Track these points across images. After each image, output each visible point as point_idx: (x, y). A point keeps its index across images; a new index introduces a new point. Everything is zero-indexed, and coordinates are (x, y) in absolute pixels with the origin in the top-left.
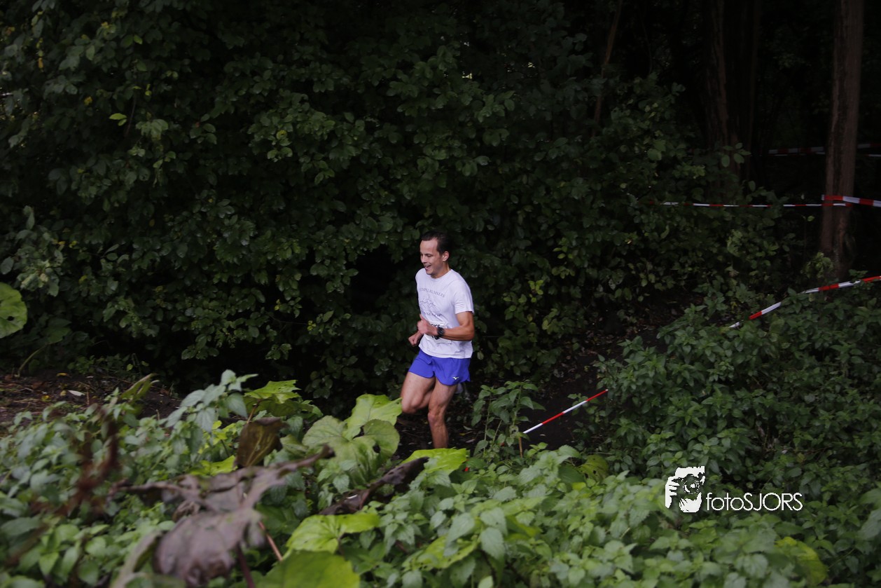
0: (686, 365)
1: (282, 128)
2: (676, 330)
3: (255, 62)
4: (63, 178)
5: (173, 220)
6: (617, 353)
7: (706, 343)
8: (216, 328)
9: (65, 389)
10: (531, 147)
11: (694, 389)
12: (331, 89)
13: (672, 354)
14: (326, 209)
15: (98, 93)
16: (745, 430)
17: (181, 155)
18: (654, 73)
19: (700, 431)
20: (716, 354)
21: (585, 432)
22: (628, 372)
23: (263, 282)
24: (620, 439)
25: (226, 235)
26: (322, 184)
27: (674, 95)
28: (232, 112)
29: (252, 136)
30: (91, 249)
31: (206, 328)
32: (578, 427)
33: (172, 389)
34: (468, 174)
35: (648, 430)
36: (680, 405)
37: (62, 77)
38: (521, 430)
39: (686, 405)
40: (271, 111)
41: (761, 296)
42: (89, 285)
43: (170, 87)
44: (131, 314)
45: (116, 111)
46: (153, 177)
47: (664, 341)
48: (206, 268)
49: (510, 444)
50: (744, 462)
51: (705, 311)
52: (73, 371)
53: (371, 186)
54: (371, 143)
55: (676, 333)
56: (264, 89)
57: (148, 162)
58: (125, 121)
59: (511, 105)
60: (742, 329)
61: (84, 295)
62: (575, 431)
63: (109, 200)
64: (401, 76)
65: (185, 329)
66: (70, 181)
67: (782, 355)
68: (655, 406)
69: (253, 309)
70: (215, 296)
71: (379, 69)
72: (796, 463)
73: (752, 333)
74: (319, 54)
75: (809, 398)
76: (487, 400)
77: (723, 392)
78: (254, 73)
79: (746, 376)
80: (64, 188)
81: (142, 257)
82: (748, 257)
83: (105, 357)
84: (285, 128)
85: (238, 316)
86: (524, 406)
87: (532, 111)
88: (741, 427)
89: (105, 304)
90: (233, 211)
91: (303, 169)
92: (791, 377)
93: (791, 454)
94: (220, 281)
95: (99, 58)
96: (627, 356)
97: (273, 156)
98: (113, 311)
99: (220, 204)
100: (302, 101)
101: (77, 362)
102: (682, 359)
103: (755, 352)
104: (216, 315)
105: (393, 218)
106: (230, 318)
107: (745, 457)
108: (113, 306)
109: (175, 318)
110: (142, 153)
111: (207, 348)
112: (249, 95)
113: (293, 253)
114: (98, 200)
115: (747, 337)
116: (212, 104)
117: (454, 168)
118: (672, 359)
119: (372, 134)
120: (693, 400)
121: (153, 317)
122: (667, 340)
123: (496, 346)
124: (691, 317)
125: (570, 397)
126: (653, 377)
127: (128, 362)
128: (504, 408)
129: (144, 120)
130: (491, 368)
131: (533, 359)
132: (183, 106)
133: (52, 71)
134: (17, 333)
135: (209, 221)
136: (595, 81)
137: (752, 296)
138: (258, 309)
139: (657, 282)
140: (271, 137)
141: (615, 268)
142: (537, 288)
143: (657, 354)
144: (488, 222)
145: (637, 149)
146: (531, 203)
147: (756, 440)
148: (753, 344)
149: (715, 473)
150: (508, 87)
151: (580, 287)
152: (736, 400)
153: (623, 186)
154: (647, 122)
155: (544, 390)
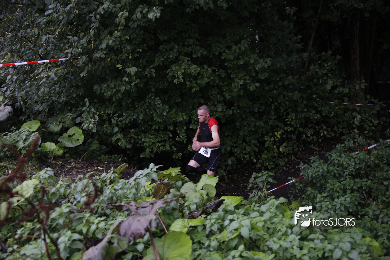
0: (336, 168)
1: (180, 71)
2: (333, 154)
3: (171, 45)
4: (99, 88)
5: (138, 105)
6: (308, 162)
7: (344, 160)
8: (153, 146)
9: (97, 167)
10: (278, 79)
11: (338, 177)
13: (330, 163)
14: (196, 101)
15: (112, 57)
16: (358, 194)
17: (142, 80)
18: (330, 51)
19: (340, 194)
20: (348, 164)
21: (294, 192)
22: (311, 170)
23: (171, 129)
24: (309, 195)
25: (158, 111)
26: (195, 92)
27: (337, 60)
28: (161, 64)
29: (168, 74)
30: (108, 115)
31: (149, 146)
32: (291, 190)
33: (135, 168)
34: (251, 90)
35: (319, 193)
36: (332, 183)
37: (100, 51)
38: (268, 189)
39: (334, 183)
40: (176, 64)
41: (369, 141)
42: (107, 128)
43: (139, 55)
44: (123, 140)
45: (119, 64)
46: (131, 88)
48: (150, 123)
49: (262, 196)
50: (357, 207)
51: (345, 146)
52: (100, 160)
53: (214, 93)
54: (215, 77)
56: (174, 56)
57: (130, 83)
58: (121, 67)
59: (269, 63)
60: (359, 154)
61: (105, 132)
63: (115, 97)
64: (227, 51)
65: (142, 146)
66: (101, 89)
67: (375, 165)
68: (322, 183)
69: (167, 139)
70: (153, 134)
71: (218, 48)
72: (378, 209)
73: (363, 156)
74: (196, 42)
75: (386, 183)
76: (255, 178)
77: (350, 179)
78: (170, 50)
79: (360, 173)
80: (99, 92)
81: (126, 118)
83: (112, 155)
85: (162, 141)
86: (269, 181)
87: (279, 65)
88: (356, 193)
89: (113, 135)
90: (161, 102)
92: (378, 174)
93: (377, 205)
94: (155, 128)
95: (113, 44)
96: (312, 163)
97: (176, 82)
98: (116, 139)
99: (155, 99)
100: (188, 61)
101: (101, 157)
102: (334, 165)
103: (364, 164)
104: (153, 141)
105: (222, 106)
106: (158, 142)
107: (358, 205)
108: (116, 137)
109: (138, 142)
110: (127, 79)
111: (150, 153)
112: (168, 58)
113: (183, 118)
114: (111, 97)
115: (361, 158)
116: (154, 62)
117: (246, 86)
118: (330, 165)
119: (215, 73)
120: (338, 182)
121: (130, 141)
122: (329, 158)
123: (261, 157)
124: (339, 149)
125: (289, 178)
126: (322, 171)
127: (119, 158)
128: (261, 181)
129: (129, 67)
130: (259, 166)
131: (276, 163)
132: (143, 62)
133: (97, 48)
134: (80, 145)
135: (152, 106)
136: (304, 54)
137: (365, 141)
138: (169, 140)
139: (327, 134)
140: (175, 75)
141: (310, 128)
142: (278, 135)
143: (324, 163)
144: (259, 108)
145: (320, 81)
146: (277, 101)
147: (363, 198)
148: (363, 160)
149: (343, 211)
150: (269, 56)
151: (296, 135)
152: (355, 182)
153: (314, 96)
154: (326, 71)
155: (279, 175)
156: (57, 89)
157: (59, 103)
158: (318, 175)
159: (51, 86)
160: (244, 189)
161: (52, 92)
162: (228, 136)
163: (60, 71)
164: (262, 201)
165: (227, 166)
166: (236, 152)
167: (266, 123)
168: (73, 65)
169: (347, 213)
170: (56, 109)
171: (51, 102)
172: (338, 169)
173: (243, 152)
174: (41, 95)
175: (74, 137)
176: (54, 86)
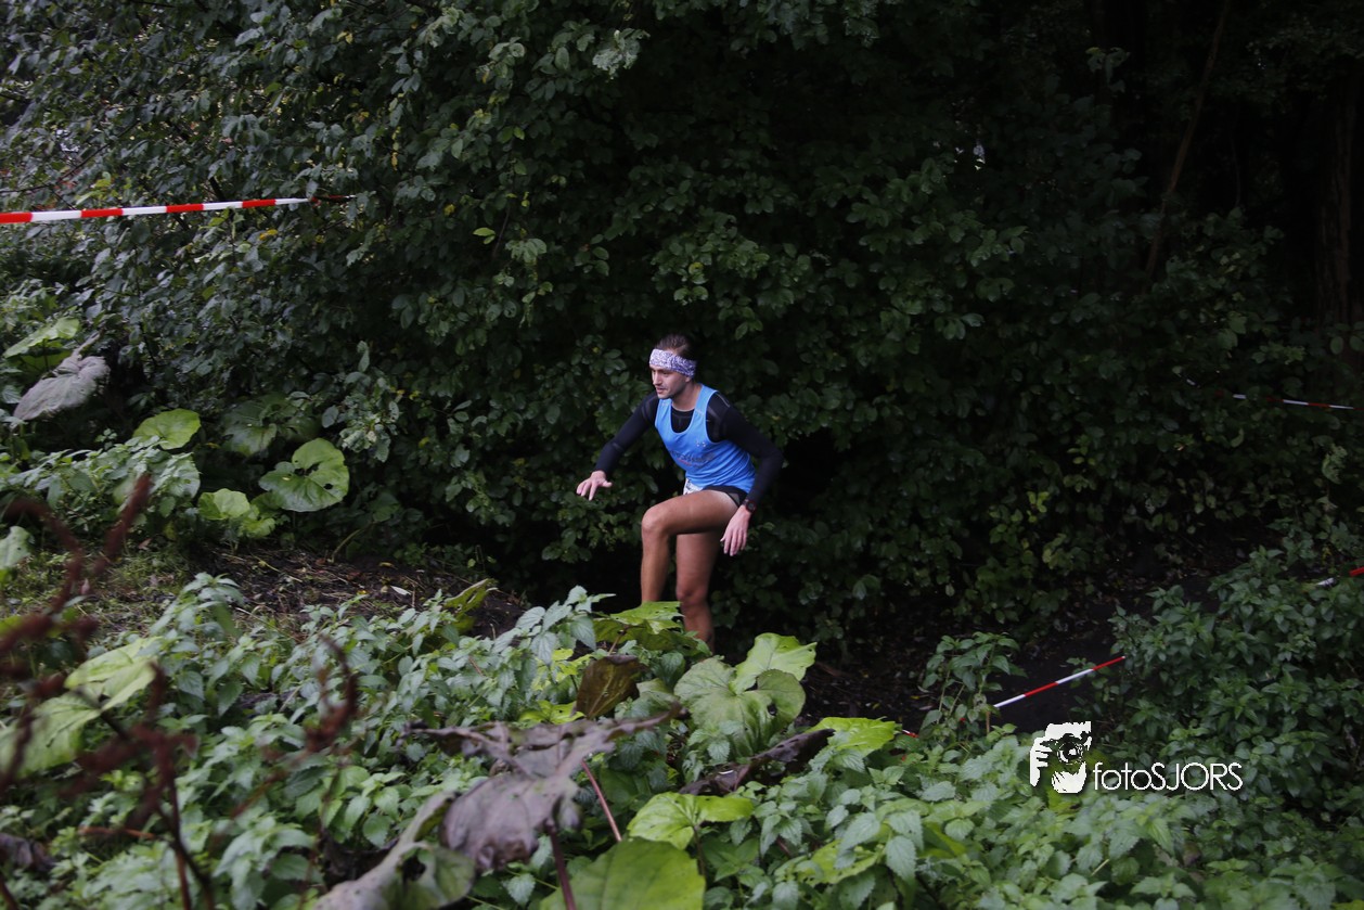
0: (1245, 634)
1: (697, 260)
2: (1235, 581)
3: (671, 167)
4: (410, 308)
5: (543, 373)
6: (1145, 609)
7: (1276, 607)
8: (590, 522)
9: (388, 584)
10: (1046, 304)
11: (1253, 667)
13: (1226, 615)
14: (750, 371)
15: (463, 200)
16: (1324, 735)
17: (561, 287)
19: (1256, 730)
20: (1289, 621)
21: (1088, 712)
22: (1155, 636)
23: (657, 466)
24: (1136, 727)
25: (612, 398)
26: (749, 336)
27: (1266, 244)
28: (634, 234)
29: (656, 268)
30: (438, 403)
31: (576, 520)
32: (1077, 704)
33: (524, 596)
34: (950, 337)
35: (1178, 719)
36: (1229, 689)
37: (420, 177)
38: (991, 702)
39: (1238, 691)
40: (685, 235)
42: (431, 451)
43: (555, 197)
44: (481, 495)
45: (483, 224)
46: (520, 314)
47: (1217, 597)
48: (583, 440)
49: (972, 719)
50: (1318, 782)
51: (1283, 557)
52: (401, 561)
53: (815, 344)
54: (821, 284)
55: (1233, 586)
56: (678, 206)
57: (517, 294)
58: (492, 238)
59: (1018, 245)
60: (1335, 589)
61: (422, 463)
62: (1073, 709)
63: (464, 340)
64: (870, 197)
65: (549, 518)
66: (418, 311)
68: (1192, 688)
71: (838, 185)
73: (1349, 596)
74: (759, 162)
76: (948, 655)
77: (1294, 678)
78: (668, 183)
79: (1334, 657)
80: (409, 321)
81: (500, 419)
83: (442, 547)
84: (702, 260)
86: (996, 668)
87: (1052, 254)
88: (1319, 731)
89: (451, 476)
90: (624, 366)
91: (721, 316)
95: (468, 155)
96: (1159, 612)
97: (681, 298)
98: (458, 489)
99: (607, 355)
100: (729, 224)
101: (407, 550)
102: (1239, 622)
103: (1351, 625)
105: (843, 390)
106: (609, 509)
107: (1322, 775)
108: (459, 482)
109: (537, 503)
110: (510, 281)
111: (576, 547)
112: (658, 211)
114: (450, 339)
115: (1341, 602)
116: (609, 224)
117: (932, 324)
118: (1224, 622)
119: (821, 274)
120: (1251, 684)
121: (508, 499)
122: (1222, 595)
123: (974, 579)
124: (1259, 565)
125: (1070, 661)
126: (1193, 645)
127: (471, 556)
128: (969, 668)
129: (518, 238)
130: (963, 609)
131: (1026, 603)
132: (570, 222)
133: (409, 169)
134: (337, 505)
135: (592, 378)
136: (1147, 217)
137: (1357, 542)
139: (1219, 508)
140: (681, 272)
141: (1156, 483)
142: (1040, 502)
143: (1202, 612)
144: (975, 405)
145: (1202, 317)
146: (1041, 383)
147: (1342, 751)
148: (1349, 612)
149: (1266, 795)
150: (1017, 220)
151: (1104, 507)
152: (1316, 690)
153: (1177, 370)
154: (1223, 280)
155: (1037, 648)
156: (266, 305)
157: (271, 353)
159: (247, 292)
160: (906, 692)
161: (248, 313)
162: (857, 498)
163: (279, 241)
164: (971, 739)
165: (849, 604)
166: (885, 559)
167: (998, 457)
168: (326, 221)
169: (1281, 801)
170: (259, 375)
171: (240, 346)
172: (1252, 637)
173: (910, 558)
174: (207, 324)
175: (314, 476)
176: (254, 292)
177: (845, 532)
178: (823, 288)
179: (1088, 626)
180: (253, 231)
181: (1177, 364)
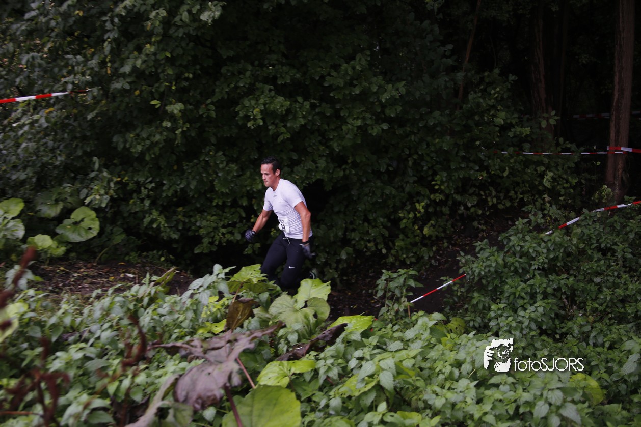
0: (517, 259)
1: (257, 108)
2: (510, 236)
3: (241, 66)
4: (122, 140)
5: (187, 165)
6: (472, 251)
7: (530, 245)
8: (215, 233)
9: (124, 273)
10: (417, 117)
11: (522, 273)
12: (289, 81)
13: (508, 252)
14: (285, 158)
15: (143, 87)
16: (555, 301)
17: (193, 125)
18: (497, 69)
19: (526, 301)
20: (537, 251)
21: (451, 301)
22: (479, 264)
23: (244, 204)
24: (474, 305)
25: (220, 174)
26: (283, 142)
27: (511, 83)
28: (226, 97)
29: (237, 113)
31: (208, 233)
32: (447, 298)
33: (189, 272)
34: (374, 134)
35: (492, 300)
36: (513, 284)
37: (122, 79)
38: (409, 301)
39: (516, 285)
40: (251, 97)
41: (566, 213)
42: (135, 205)
43: (187, 83)
45: (154, 99)
47: (503, 243)
48: (209, 196)
49: (401, 310)
50: (553, 321)
51: (530, 222)
52: (129, 261)
53: (314, 143)
54: (314, 115)
55: (511, 238)
56: (246, 83)
57: (173, 130)
58: (159, 105)
59: (403, 90)
60: (554, 235)
61: (133, 211)
62: (444, 300)
63: (149, 153)
64: (334, 74)
65: (197, 234)
66: (126, 142)
67: (579, 252)
68: (496, 285)
69: (238, 222)
70: (214, 213)
71: (319, 69)
72: (588, 322)
73: (560, 238)
74: (281, 60)
75: (597, 280)
76: (387, 281)
77: (540, 277)
78: (240, 73)
79: (556, 265)
80: (122, 146)
81: (169, 189)
82: (559, 187)
83: (148, 252)
84: (259, 107)
85: (229, 225)
86: (409, 285)
87: (417, 94)
88: (552, 299)
90: (225, 159)
91: (271, 133)
92: (585, 266)
93: (585, 316)
94: (217, 203)
95: (144, 66)
96: (479, 253)
97: (251, 125)
98: (149, 219)
99: (216, 155)
100: (270, 90)
101: (131, 256)
102: (514, 254)
103: (562, 250)
104: (214, 225)
105: (327, 163)
106: (224, 227)
107: (555, 318)
108: (149, 216)
109: (190, 227)
110: (169, 125)
111: (209, 245)
112: (237, 87)
114: (142, 153)
115: (557, 240)
116: (214, 95)
117: (367, 130)
118: (507, 254)
119: (315, 110)
120: (521, 281)
121: (176, 226)
122: (505, 243)
123: (394, 245)
124: (520, 227)
125: (442, 278)
126: (495, 266)
127: (162, 256)
128: (397, 286)
129: (171, 103)
130: (391, 259)
131: (418, 254)
132: (195, 94)
133: (116, 75)
134: (94, 237)
135: (210, 166)
136: (458, 74)
137: (561, 213)
138: (241, 222)
139: (498, 203)
140: (250, 114)
141: (471, 195)
142: (421, 208)
143: (498, 251)
144: (389, 165)
145: (485, 118)
146: (417, 153)
147: (562, 307)
148: (560, 245)
149: (534, 331)
150: (399, 80)
151: (449, 207)
152: (550, 281)
153: (478, 143)
154: (493, 101)
155: (425, 273)
156: (51, 144)
157: (55, 167)
158: (489, 271)
159: (41, 139)
160: (368, 299)
161: (42, 148)
162: (339, 212)
163: (54, 113)
164: (402, 319)
165: (339, 261)
166: (354, 239)
167: (401, 189)
168: (78, 102)
169: (538, 331)
170: (51, 178)
171: (40, 165)
172: (520, 260)
173: (365, 238)
174: (22, 156)
175: (82, 224)
176: (44, 138)
177: (334, 229)
178: (315, 117)
179: (447, 261)
180: (41, 110)
181: (477, 140)
